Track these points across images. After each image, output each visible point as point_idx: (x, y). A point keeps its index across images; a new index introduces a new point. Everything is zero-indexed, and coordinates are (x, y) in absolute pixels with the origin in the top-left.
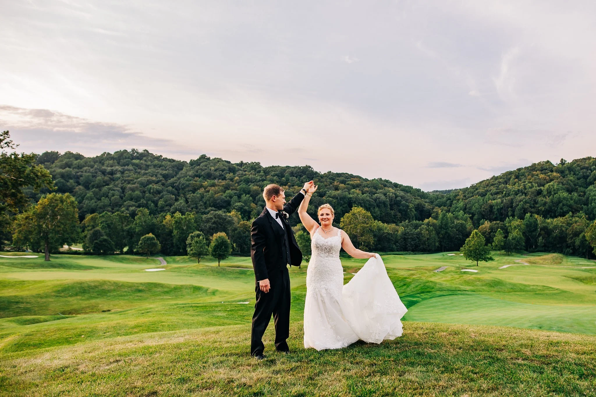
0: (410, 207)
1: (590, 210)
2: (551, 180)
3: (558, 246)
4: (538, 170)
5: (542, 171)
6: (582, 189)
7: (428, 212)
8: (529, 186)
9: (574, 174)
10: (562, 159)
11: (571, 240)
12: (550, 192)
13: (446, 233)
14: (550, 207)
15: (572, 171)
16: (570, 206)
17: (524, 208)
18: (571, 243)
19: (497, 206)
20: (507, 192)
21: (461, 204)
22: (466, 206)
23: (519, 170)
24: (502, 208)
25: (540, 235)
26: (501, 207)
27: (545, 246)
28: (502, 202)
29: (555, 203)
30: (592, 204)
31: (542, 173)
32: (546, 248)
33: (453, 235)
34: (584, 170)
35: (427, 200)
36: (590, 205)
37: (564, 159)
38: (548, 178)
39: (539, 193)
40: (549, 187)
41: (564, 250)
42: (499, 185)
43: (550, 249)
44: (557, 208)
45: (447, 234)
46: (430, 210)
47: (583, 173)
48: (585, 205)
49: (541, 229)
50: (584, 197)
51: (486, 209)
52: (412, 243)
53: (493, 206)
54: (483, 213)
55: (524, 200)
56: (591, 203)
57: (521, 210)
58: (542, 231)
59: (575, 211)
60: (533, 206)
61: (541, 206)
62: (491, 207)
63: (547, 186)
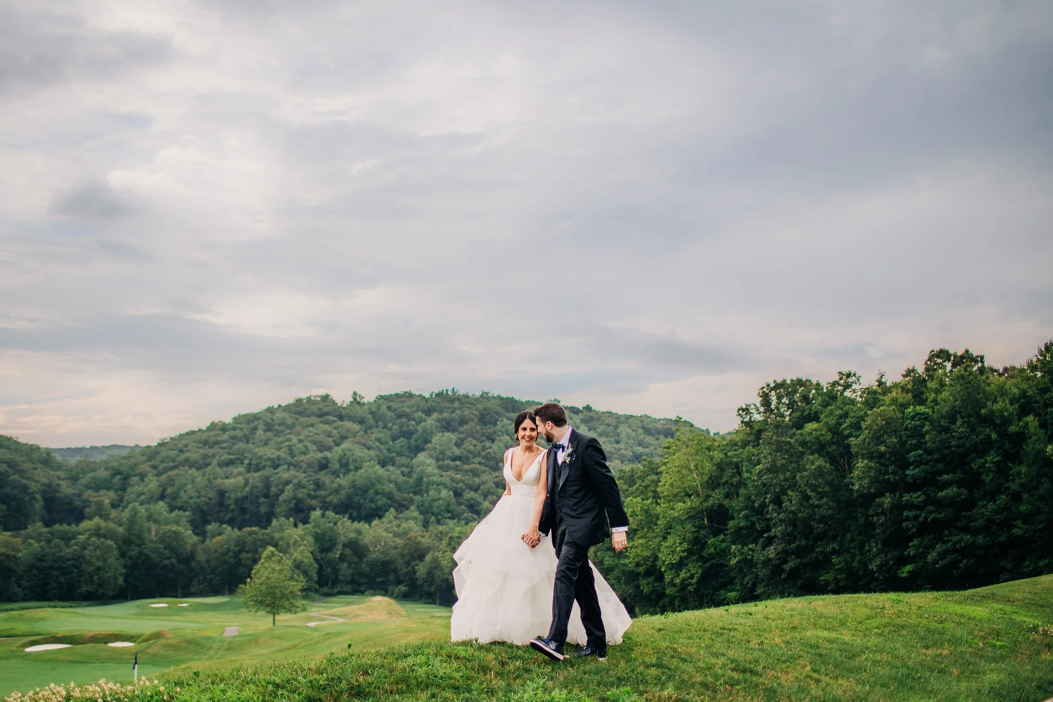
0: (30, 491)
1: (426, 504)
2: (343, 438)
3: (378, 580)
4: (313, 414)
5: (320, 416)
6: (404, 460)
7: (67, 504)
8: (299, 448)
9: (385, 427)
10: (355, 394)
11: (407, 568)
12: (347, 464)
13: (141, 553)
14: (349, 497)
15: (381, 421)
16: (390, 496)
17: (296, 499)
18: (407, 573)
19: (236, 492)
20: (254, 462)
21: (153, 484)
22: (164, 490)
23: (270, 410)
24: (246, 498)
25: (342, 558)
26: (245, 494)
27: (353, 582)
28: (246, 483)
29: (360, 489)
30: (430, 493)
31: (322, 422)
32: (356, 587)
33: (158, 559)
34: (404, 420)
35: (61, 474)
36: (425, 495)
37: (358, 393)
38: (335, 432)
39: (323, 466)
40: (345, 454)
41: (390, 588)
42: (234, 444)
43: (363, 588)
44: (365, 499)
45: (143, 557)
46: (74, 497)
47: (401, 426)
48: (415, 493)
49: (344, 545)
50: (410, 477)
51: (210, 499)
52: (62, 579)
53: (227, 492)
54: (205, 508)
55: (295, 481)
56: (427, 491)
57: (290, 503)
58: (347, 549)
59: (401, 507)
60: (313, 493)
61: (330, 495)
62: (222, 493)
63: (338, 450)
